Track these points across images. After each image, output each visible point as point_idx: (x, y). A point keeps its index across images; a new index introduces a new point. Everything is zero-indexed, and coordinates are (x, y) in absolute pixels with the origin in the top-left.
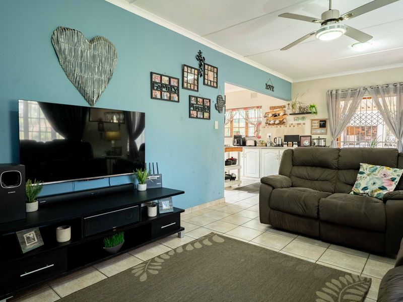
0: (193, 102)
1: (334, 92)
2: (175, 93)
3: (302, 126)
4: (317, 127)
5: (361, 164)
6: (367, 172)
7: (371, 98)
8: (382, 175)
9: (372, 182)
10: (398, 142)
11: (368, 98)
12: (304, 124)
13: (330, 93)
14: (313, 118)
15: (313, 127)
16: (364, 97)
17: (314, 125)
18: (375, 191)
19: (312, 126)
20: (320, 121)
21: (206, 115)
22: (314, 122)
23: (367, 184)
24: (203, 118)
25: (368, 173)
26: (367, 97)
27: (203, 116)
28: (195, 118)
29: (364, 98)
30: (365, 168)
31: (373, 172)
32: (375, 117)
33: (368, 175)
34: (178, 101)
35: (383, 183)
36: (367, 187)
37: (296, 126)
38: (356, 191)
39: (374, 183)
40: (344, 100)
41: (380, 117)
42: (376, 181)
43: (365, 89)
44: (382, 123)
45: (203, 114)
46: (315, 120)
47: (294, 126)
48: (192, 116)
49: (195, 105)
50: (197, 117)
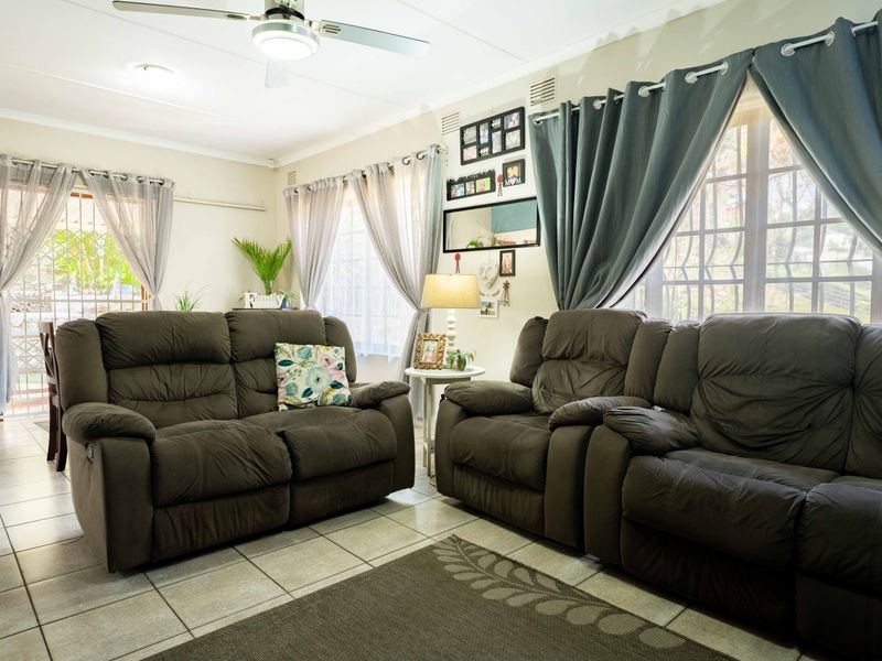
5: (278, 344)
6: (297, 359)
7: (90, 197)
8: (325, 363)
9: (313, 378)
11: (85, 196)
18: (327, 393)
23: (307, 384)
25: (300, 360)
26: (81, 192)
29: (73, 195)
30: (290, 353)
31: (307, 358)
33: (303, 365)
35: (331, 376)
36: (309, 389)
38: (291, 401)
39: (318, 379)
40: (19, 188)
42: (320, 374)
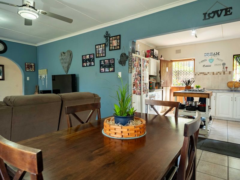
0: (103, 63)
2: (93, 61)
21: (111, 69)
24: (109, 72)
27: (109, 70)
28: (103, 72)
34: (94, 65)
45: (109, 69)
48: (102, 71)
49: (103, 65)
50: (105, 72)
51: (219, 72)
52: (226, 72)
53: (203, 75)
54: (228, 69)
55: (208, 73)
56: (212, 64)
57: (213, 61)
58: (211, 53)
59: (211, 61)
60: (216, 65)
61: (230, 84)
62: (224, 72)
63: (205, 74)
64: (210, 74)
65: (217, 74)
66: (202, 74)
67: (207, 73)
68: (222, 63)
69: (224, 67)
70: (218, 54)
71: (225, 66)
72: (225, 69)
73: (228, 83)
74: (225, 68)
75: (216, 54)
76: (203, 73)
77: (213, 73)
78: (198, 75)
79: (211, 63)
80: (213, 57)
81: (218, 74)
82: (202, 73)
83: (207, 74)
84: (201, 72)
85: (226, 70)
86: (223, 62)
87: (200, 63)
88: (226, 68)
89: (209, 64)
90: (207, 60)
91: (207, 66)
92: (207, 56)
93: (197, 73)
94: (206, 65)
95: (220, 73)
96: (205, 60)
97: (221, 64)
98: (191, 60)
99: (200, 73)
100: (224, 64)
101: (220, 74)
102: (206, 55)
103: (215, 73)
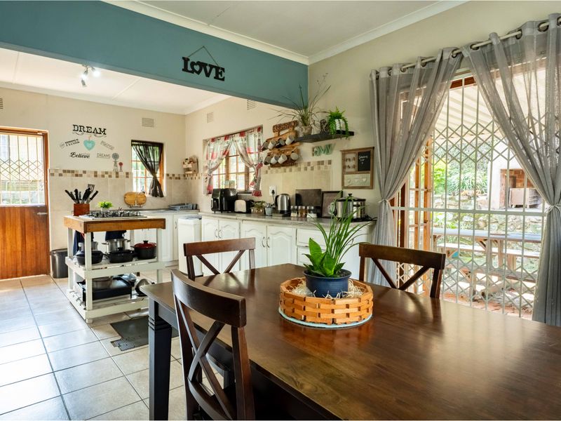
1: (383, 75)
3: (326, 167)
4: (352, 170)
7: (473, 81)
10: (550, 213)
11: (466, 82)
12: (330, 162)
13: (374, 78)
14: (346, 148)
15: (347, 170)
16: (456, 79)
17: (348, 163)
19: (344, 167)
20: (360, 154)
22: (348, 156)
26: (463, 77)
29: (455, 84)
32: (485, 136)
37: (316, 168)
41: (499, 134)
43: (458, 55)
44: (505, 154)
46: (349, 151)
47: (312, 169)
51: (107, 173)
52: (120, 173)
53: (73, 176)
54: (123, 166)
55: (85, 172)
56: (92, 153)
57: (93, 146)
58: (88, 127)
59: (90, 145)
60: (100, 155)
61: (129, 199)
62: (117, 173)
63: (77, 175)
64: (89, 176)
65: (103, 176)
66: (70, 174)
67: (82, 173)
68: (111, 153)
69: (115, 162)
70: (103, 132)
71: (119, 161)
72: (119, 166)
73: (126, 195)
74: (118, 163)
75: (99, 131)
76: (73, 172)
77: (96, 172)
78: (60, 175)
79: (89, 149)
80: (93, 137)
81: (106, 176)
82: (69, 171)
83: (81, 175)
84: (66, 169)
85: (121, 169)
86: (114, 151)
87: (62, 145)
88: (121, 164)
89: (84, 151)
90: (79, 140)
91: (80, 156)
92: (78, 132)
93: (56, 170)
94: (77, 153)
95: (109, 174)
96: (76, 142)
97: (111, 156)
98: (34, 133)
99: (64, 171)
100: (116, 156)
101: (110, 176)
102: (76, 129)
103: (99, 173)
